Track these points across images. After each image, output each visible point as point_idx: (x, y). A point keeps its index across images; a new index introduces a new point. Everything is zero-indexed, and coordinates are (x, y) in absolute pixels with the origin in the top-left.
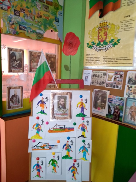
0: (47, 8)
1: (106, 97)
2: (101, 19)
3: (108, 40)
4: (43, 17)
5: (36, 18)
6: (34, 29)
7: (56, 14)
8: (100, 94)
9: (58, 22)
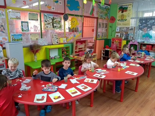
1: (124, 34)
2: (122, 13)
3: (124, 19)
6: (104, 17)
8: (122, 34)
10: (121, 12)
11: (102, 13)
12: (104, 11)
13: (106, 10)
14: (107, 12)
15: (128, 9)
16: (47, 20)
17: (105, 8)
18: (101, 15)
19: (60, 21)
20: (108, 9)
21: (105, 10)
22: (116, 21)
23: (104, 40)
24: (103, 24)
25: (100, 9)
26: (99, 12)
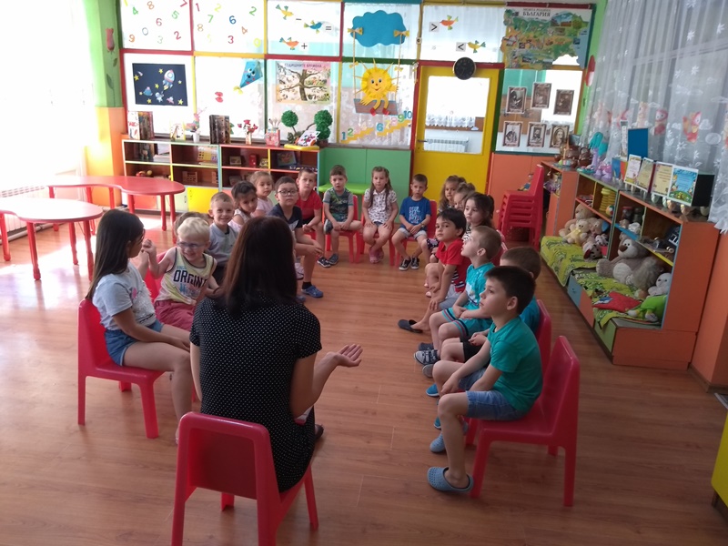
0: (562, 31)
4: (555, 43)
5: (545, 46)
6: (540, 59)
7: (576, 35)
9: (578, 43)
11: (527, 45)
12: (541, 38)
14: (570, 39)
16: (285, 80)
17: (553, 23)
18: (519, 52)
19: (325, 82)
20: (578, 24)
21: (551, 30)
24: (541, 89)
25: (517, 31)
26: (506, 44)
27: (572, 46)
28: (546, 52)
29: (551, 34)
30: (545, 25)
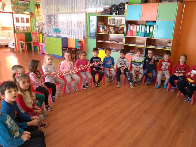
2: (38, 10)
3: (39, 15)
4: (24, 8)
6: (21, 12)
10: (37, 8)
11: (18, 9)
12: (20, 7)
13: (24, 6)
14: (26, 8)
15: (40, 6)
17: (22, 4)
18: (16, 10)
20: (27, 5)
21: (22, 5)
22: (35, 16)
23: (24, 34)
24: (22, 19)
25: (15, 6)
26: (13, 8)
27: (27, 9)
28: (22, 10)
29: (22, 7)
30: (21, 4)
